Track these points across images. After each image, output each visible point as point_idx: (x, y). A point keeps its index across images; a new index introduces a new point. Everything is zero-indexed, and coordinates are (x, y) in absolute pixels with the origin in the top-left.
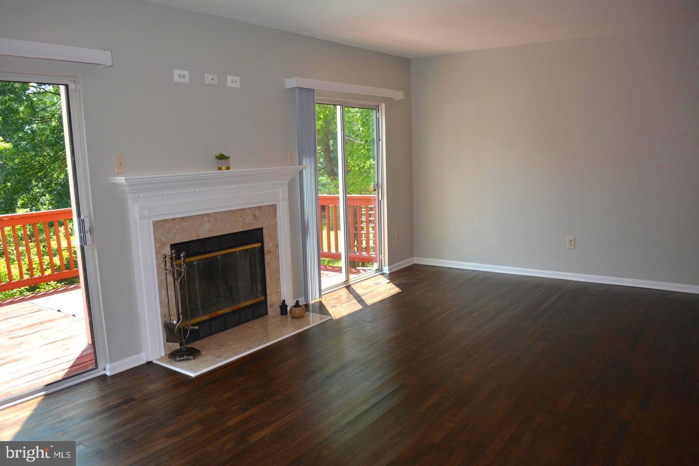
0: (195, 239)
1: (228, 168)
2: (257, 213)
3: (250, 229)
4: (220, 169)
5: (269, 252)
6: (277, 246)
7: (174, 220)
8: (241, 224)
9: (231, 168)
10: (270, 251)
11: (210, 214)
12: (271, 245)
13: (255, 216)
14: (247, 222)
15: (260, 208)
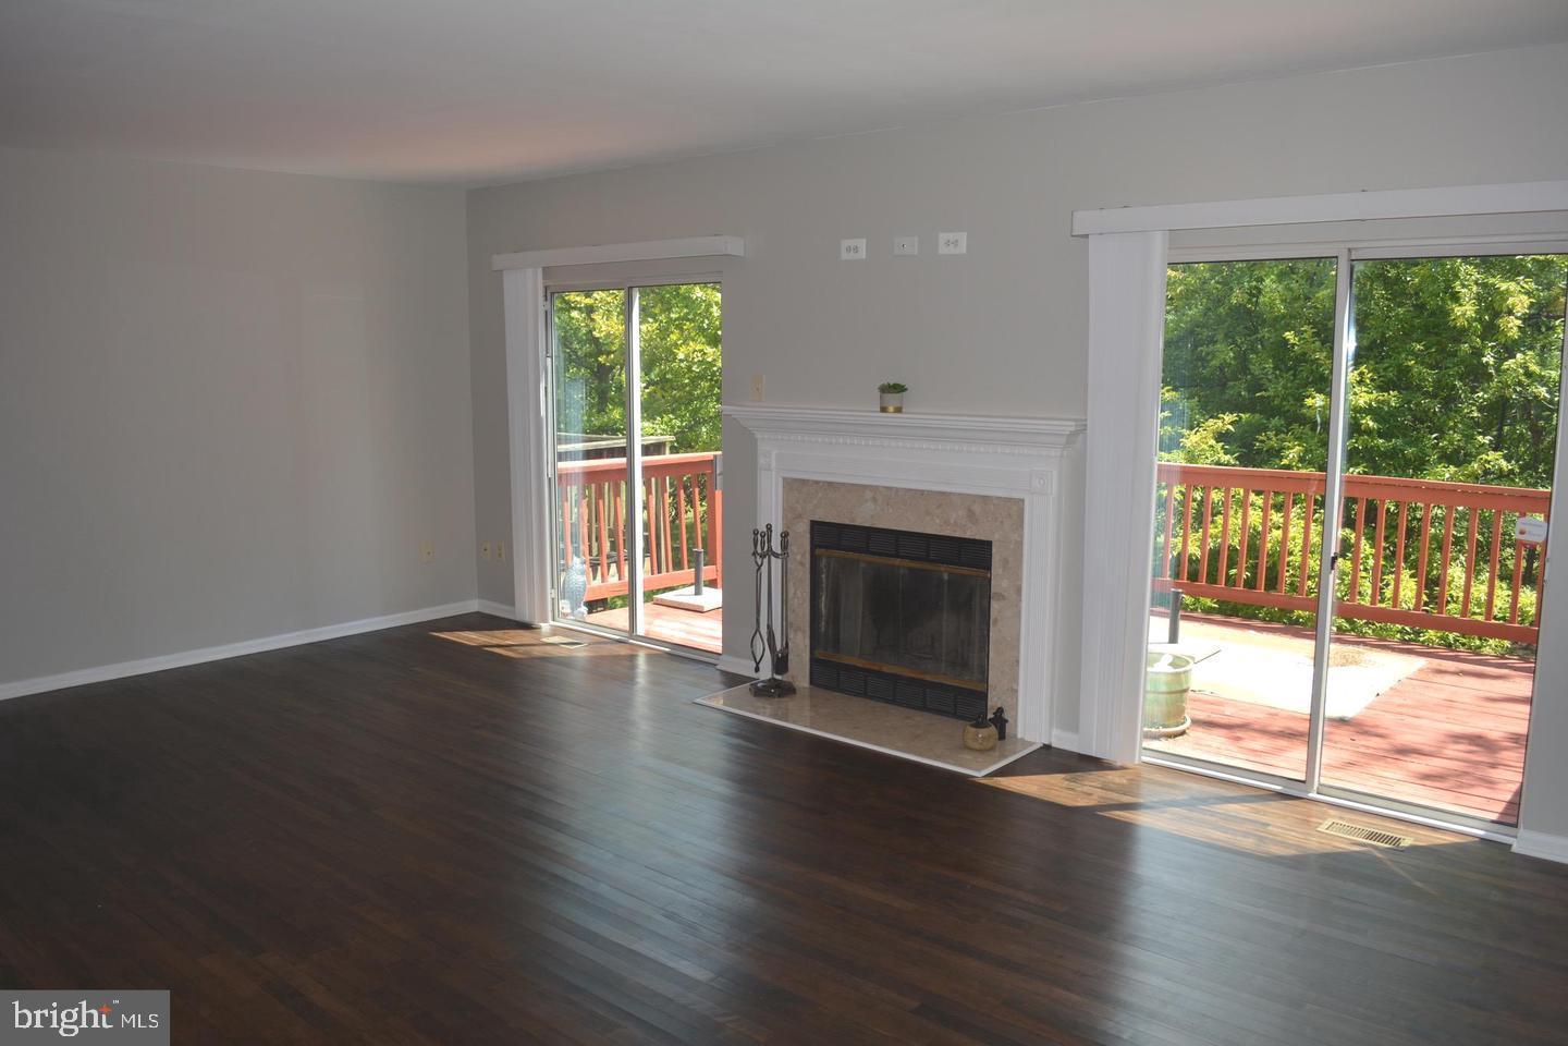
0: (847, 522)
1: (898, 410)
2: (977, 508)
3: (957, 535)
4: (884, 410)
5: (1001, 597)
6: (1019, 590)
7: (817, 482)
8: (938, 521)
9: (904, 410)
10: (1003, 596)
11: (877, 487)
12: (1005, 583)
13: (971, 513)
14: (952, 521)
15: (985, 499)
